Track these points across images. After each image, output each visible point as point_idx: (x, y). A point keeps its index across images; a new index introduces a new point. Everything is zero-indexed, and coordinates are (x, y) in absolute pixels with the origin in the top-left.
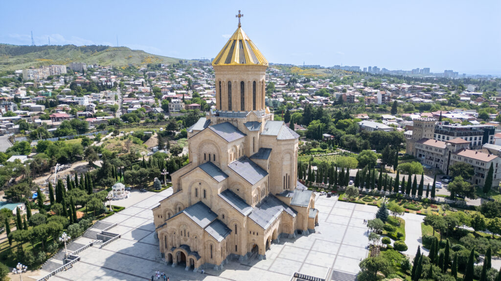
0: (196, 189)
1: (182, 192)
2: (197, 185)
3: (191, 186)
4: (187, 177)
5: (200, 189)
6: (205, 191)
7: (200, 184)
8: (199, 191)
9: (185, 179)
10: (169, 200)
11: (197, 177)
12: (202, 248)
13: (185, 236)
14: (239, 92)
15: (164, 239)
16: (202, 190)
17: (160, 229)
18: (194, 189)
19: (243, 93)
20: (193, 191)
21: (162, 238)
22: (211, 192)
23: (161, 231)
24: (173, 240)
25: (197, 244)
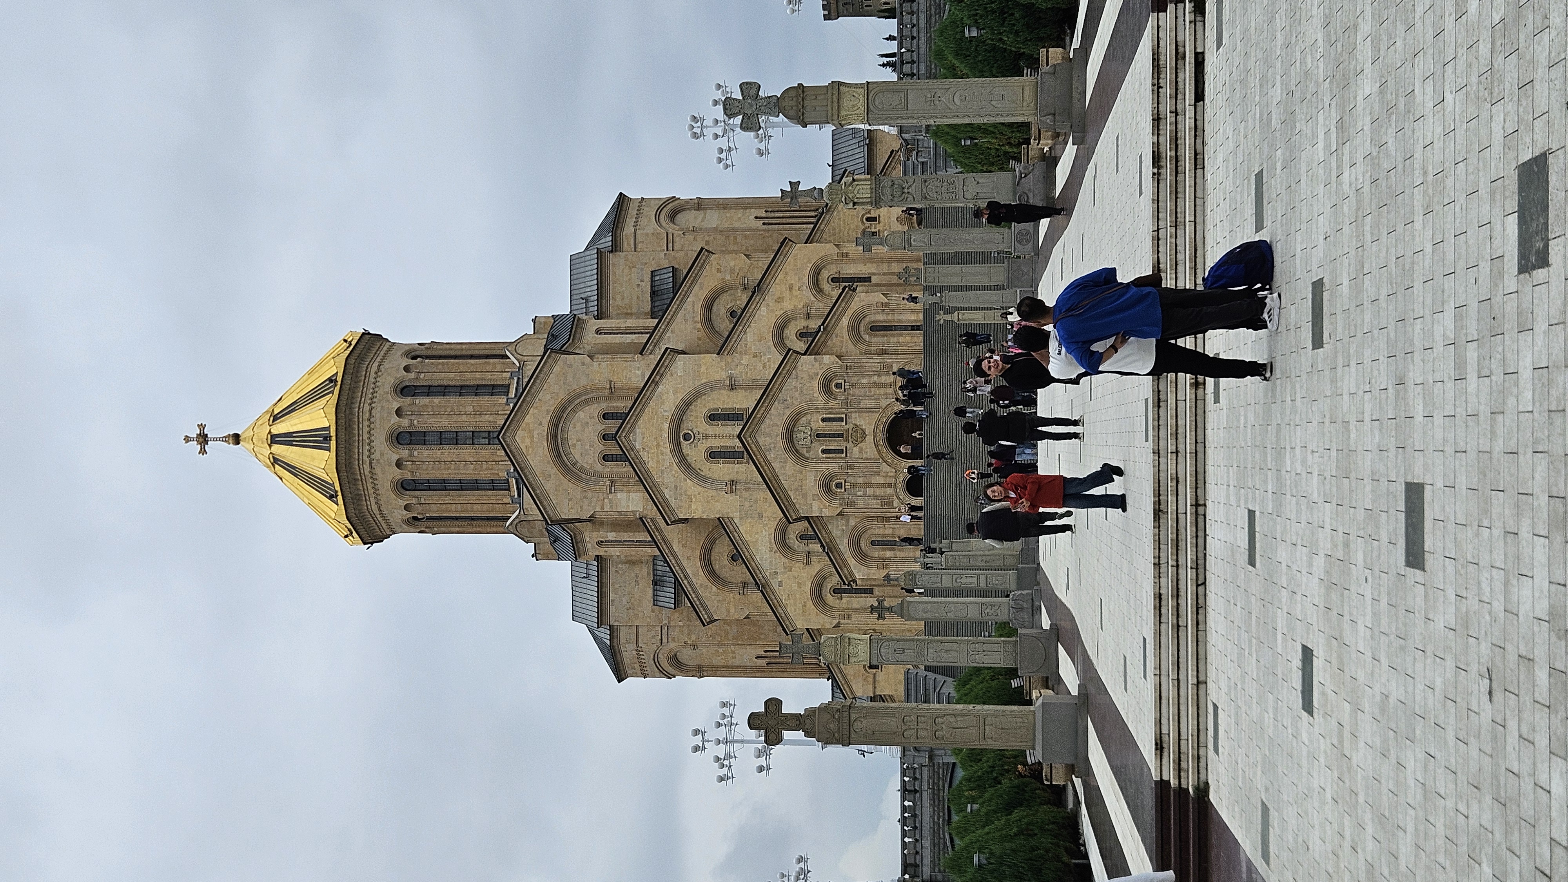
0: (714, 455)
1: (730, 520)
2: (695, 453)
3: (701, 478)
4: (666, 493)
5: (706, 437)
6: (714, 417)
7: (687, 437)
8: (717, 443)
9: (673, 505)
10: (774, 584)
11: (658, 445)
12: (877, 359)
13: (840, 436)
14: (436, 400)
15: (888, 554)
16: (711, 430)
17: (847, 566)
18: (714, 467)
19: (443, 390)
20: (723, 470)
21: (884, 559)
22: (712, 386)
23: (852, 562)
24: (869, 491)
25: (865, 381)
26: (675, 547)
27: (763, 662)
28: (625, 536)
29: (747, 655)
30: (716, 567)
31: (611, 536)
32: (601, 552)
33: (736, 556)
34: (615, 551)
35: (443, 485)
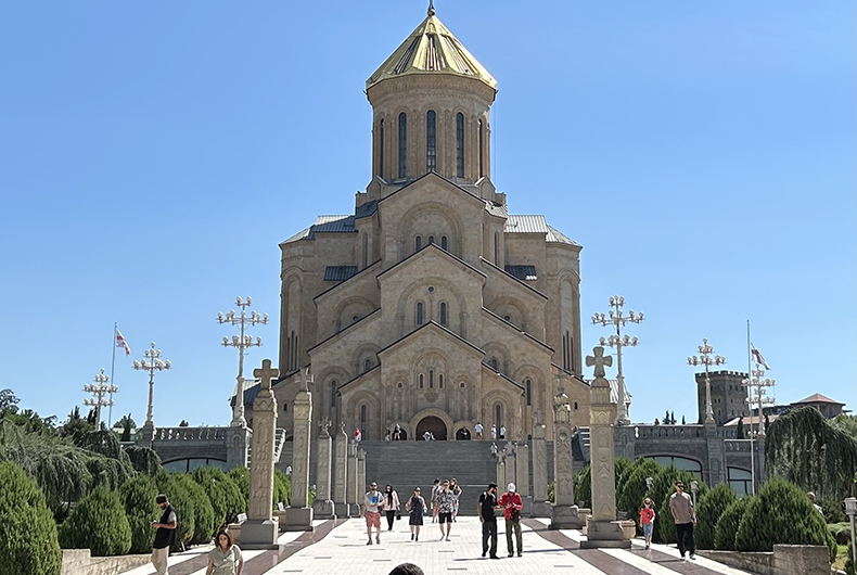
0: (420, 305)
1: (380, 315)
2: (421, 294)
3: (404, 298)
4: (396, 276)
5: (431, 301)
6: (443, 305)
7: (431, 289)
8: (427, 308)
9: (390, 280)
10: (339, 343)
11: (426, 271)
12: (479, 410)
13: (431, 386)
14: (455, 135)
15: (357, 417)
16: (435, 304)
17: (350, 389)
18: (413, 306)
19: (461, 138)
20: (411, 311)
21: (354, 414)
22: (463, 304)
23: (352, 393)
24: (396, 405)
25: (465, 401)
26: (363, 281)
27: (290, 335)
28: (370, 249)
29: (294, 325)
30: (350, 307)
31: (370, 241)
32: (360, 234)
33: (357, 319)
34: (361, 243)
35: (403, 137)
